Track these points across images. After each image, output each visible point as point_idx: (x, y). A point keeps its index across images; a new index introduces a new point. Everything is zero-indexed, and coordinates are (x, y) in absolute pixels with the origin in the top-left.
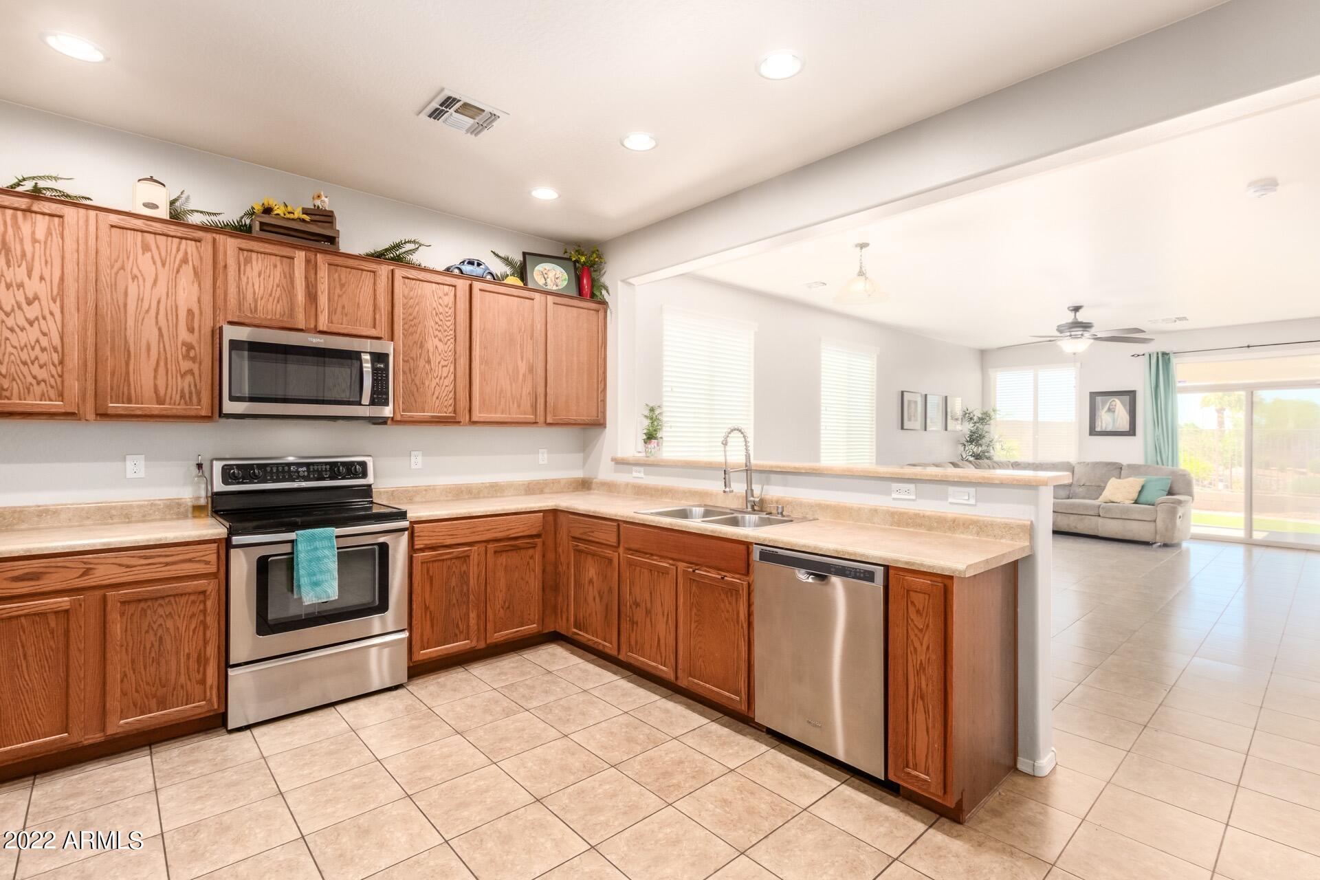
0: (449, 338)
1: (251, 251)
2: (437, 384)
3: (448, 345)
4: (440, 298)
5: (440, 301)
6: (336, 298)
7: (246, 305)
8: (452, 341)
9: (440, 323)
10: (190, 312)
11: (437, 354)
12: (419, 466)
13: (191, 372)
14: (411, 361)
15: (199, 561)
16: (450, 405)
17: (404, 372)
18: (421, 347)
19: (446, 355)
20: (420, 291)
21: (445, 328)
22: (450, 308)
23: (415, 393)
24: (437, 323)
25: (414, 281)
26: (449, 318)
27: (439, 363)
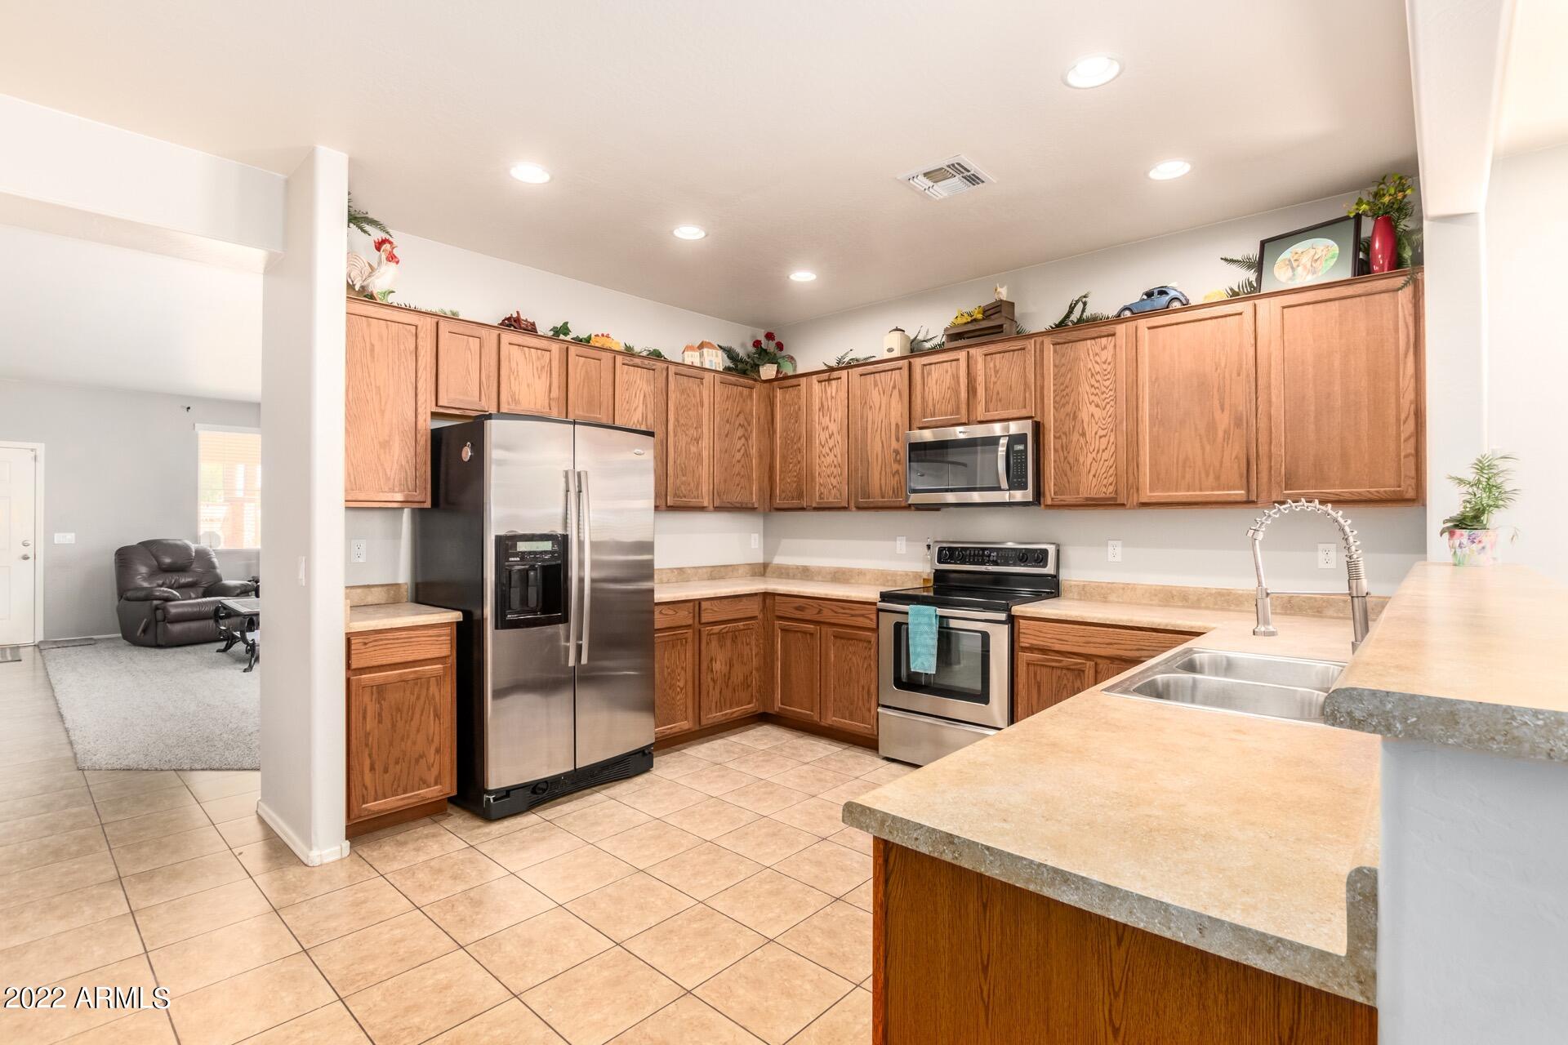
0: (1107, 400)
1: (931, 364)
2: (1094, 459)
3: (1106, 410)
4: (1097, 354)
5: (1097, 358)
6: (992, 387)
7: (928, 411)
8: (1112, 403)
9: (1097, 385)
10: (897, 425)
11: (1094, 424)
12: (1118, 558)
13: (897, 472)
14: (1064, 437)
15: (866, 617)
16: (1111, 484)
17: (1056, 450)
18: (1075, 418)
19: (1104, 422)
20: (1072, 354)
21: (1105, 389)
22: (1109, 364)
23: (1069, 473)
24: (1092, 386)
25: (1066, 345)
26: (1108, 376)
27: (1096, 433)
